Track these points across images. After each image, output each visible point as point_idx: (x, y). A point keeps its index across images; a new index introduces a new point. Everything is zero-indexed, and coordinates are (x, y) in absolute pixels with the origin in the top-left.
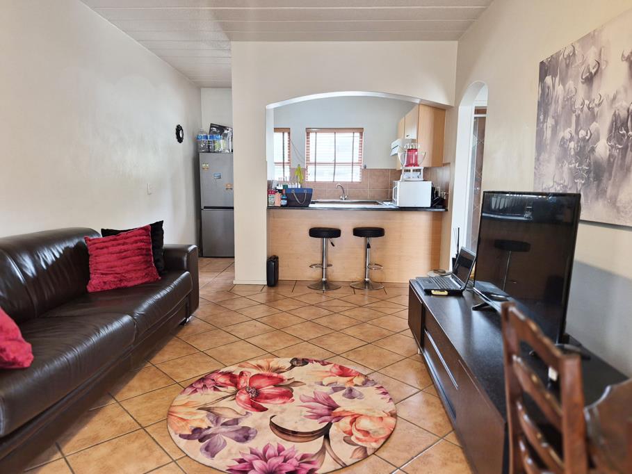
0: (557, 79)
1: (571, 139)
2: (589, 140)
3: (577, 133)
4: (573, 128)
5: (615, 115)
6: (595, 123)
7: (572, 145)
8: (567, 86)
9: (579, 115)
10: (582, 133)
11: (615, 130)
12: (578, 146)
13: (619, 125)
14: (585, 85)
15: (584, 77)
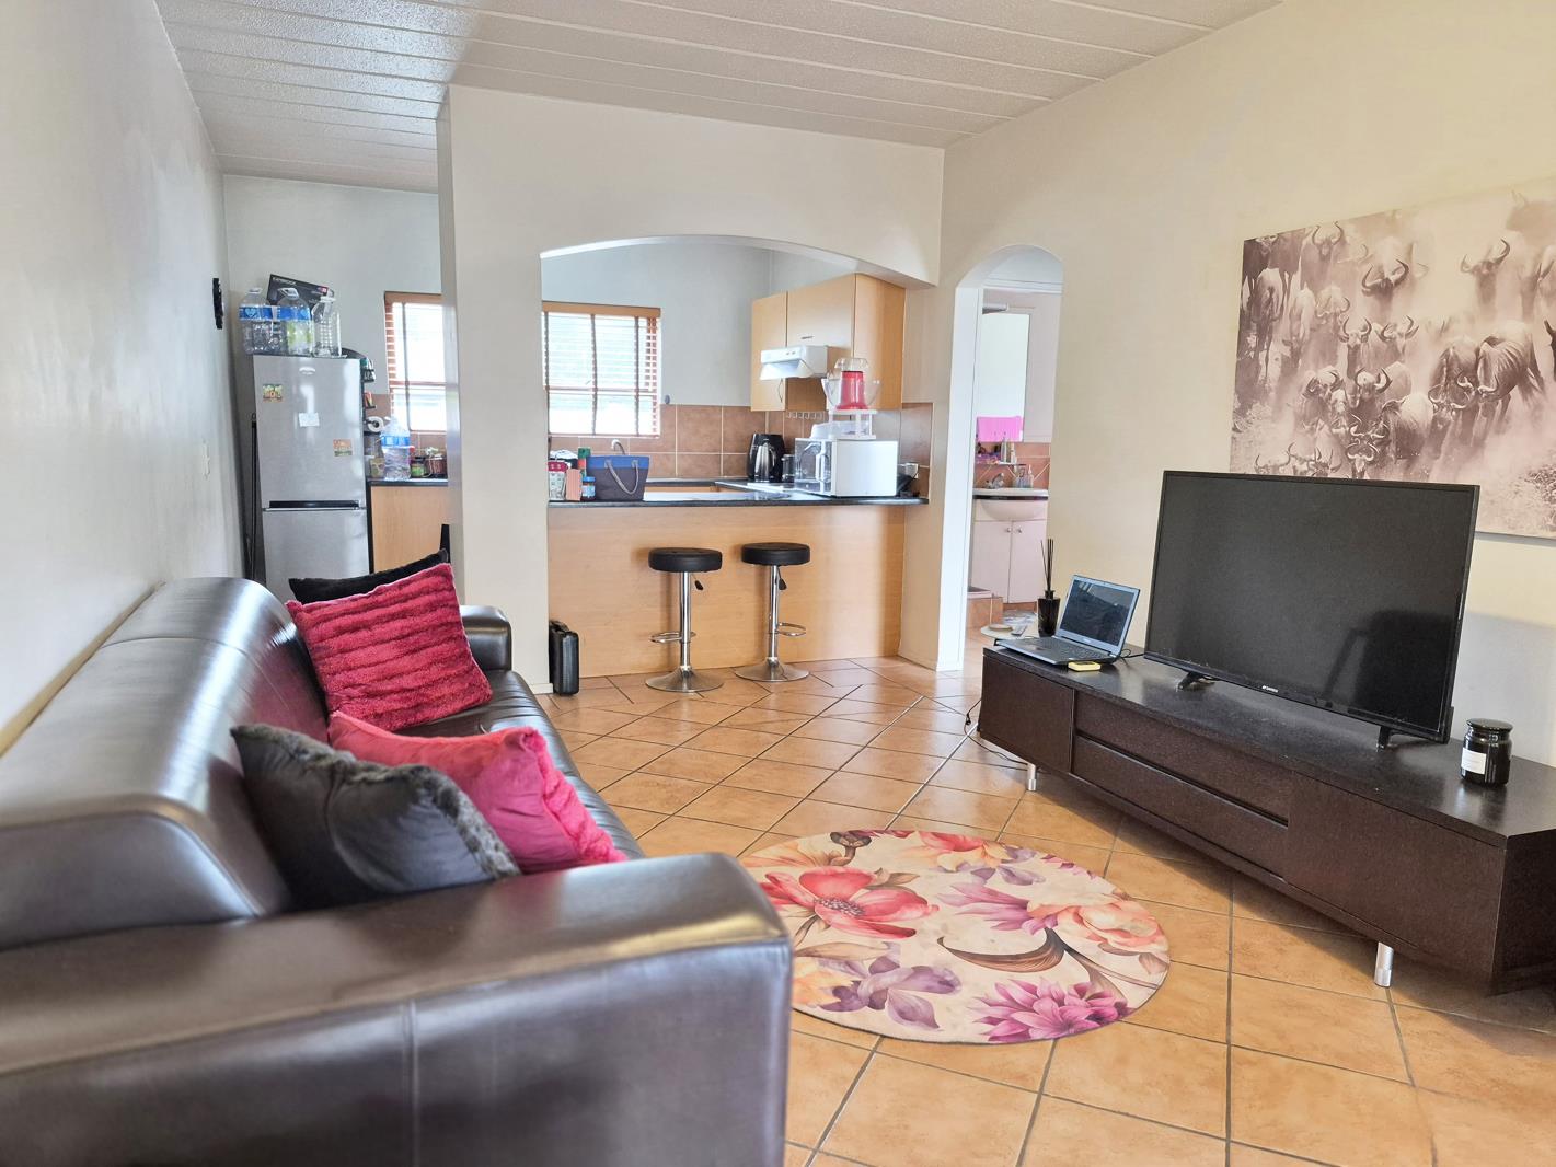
0: (1296, 278)
1: (1337, 385)
2: (1384, 389)
3: (1353, 375)
4: (1341, 367)
5: (1446, 354)
6: (1398, 363)
7: (1339, 395)
8: (1324, 294)
9: (1357, 347)
10: (1365, 378)
11: (1448, 379)
12: (1355, 399)
13: (1456, 370)
14: (1371, 299)
15: (1368, 284)
